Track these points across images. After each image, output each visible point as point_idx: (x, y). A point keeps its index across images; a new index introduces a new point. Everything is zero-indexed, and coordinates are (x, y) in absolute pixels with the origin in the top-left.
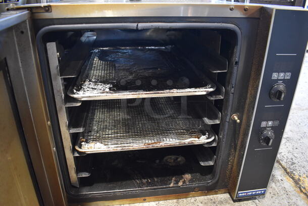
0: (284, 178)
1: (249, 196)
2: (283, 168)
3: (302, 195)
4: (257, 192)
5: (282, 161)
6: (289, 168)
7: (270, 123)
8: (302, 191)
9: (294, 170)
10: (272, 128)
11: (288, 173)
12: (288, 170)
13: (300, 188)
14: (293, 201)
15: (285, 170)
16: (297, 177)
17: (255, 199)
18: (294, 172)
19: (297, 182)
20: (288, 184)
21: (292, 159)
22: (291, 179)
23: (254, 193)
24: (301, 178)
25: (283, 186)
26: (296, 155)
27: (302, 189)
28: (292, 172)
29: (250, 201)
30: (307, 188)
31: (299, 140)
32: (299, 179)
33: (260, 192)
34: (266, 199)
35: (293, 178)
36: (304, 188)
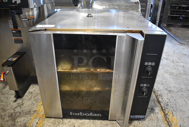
0: (159, 112)
1: (136, 118)
2: (161, 106)
3: (166, 122)
4: (140, 117)
5: (162, 103)
6: (164, 107)
7: (145, 85)
8: (166, 120)
9: (166, 109)
10: (146, 87)
11: (162, 110)
12: (163, 108)
13: (166, 118)
14: (160, 124)
15: (162, 108)
16: (166, 112)
17: (140, 120)
18: (166, 110)
19: (165, 115)
20: (160, 115)
21: (168, 102)
22: (163, 113)
23: (138, 117)
24: (169, 113)
25: (157, 116)
26: (171, 101)
27: (167, 119)
28: (165, 110)
29: (137, 121)
30: (169, 119)
31: (177, 92)
32: (167, 114)
33: (142, 117)
34: (145, 121)
35: (164, 113)
36: (168, 119)
